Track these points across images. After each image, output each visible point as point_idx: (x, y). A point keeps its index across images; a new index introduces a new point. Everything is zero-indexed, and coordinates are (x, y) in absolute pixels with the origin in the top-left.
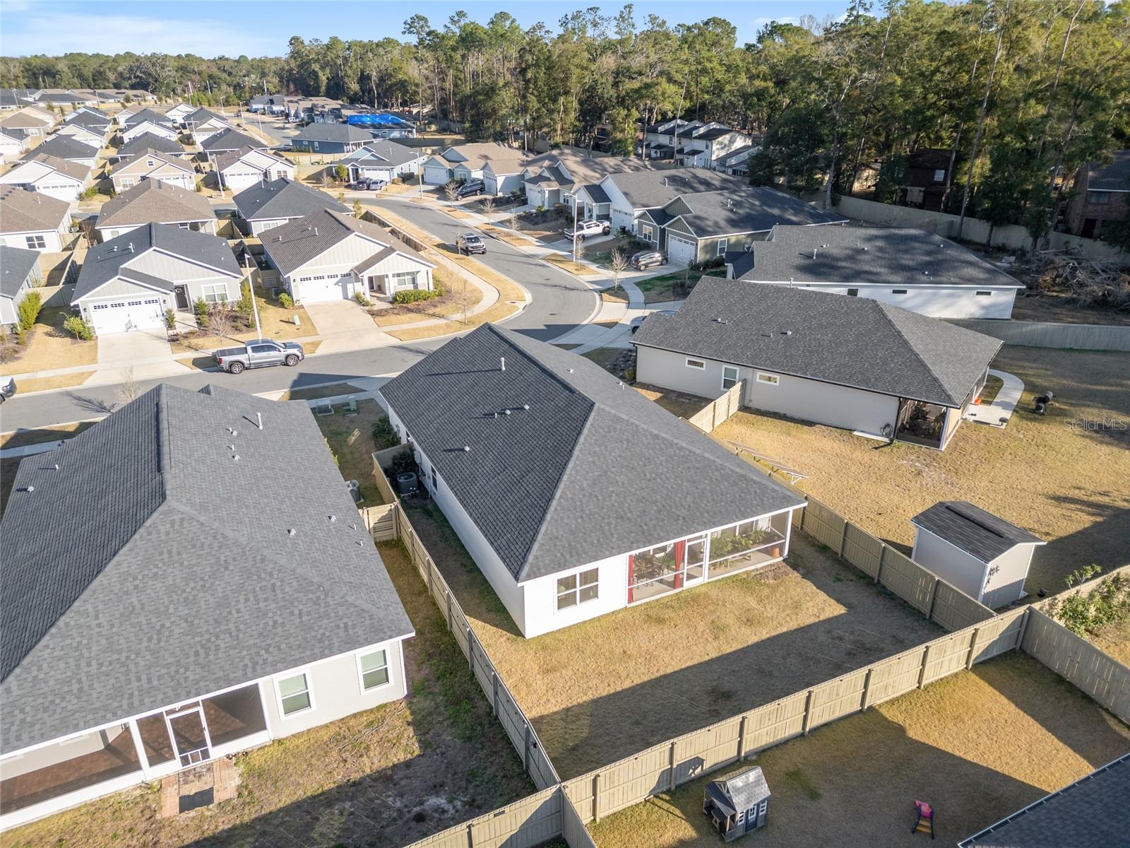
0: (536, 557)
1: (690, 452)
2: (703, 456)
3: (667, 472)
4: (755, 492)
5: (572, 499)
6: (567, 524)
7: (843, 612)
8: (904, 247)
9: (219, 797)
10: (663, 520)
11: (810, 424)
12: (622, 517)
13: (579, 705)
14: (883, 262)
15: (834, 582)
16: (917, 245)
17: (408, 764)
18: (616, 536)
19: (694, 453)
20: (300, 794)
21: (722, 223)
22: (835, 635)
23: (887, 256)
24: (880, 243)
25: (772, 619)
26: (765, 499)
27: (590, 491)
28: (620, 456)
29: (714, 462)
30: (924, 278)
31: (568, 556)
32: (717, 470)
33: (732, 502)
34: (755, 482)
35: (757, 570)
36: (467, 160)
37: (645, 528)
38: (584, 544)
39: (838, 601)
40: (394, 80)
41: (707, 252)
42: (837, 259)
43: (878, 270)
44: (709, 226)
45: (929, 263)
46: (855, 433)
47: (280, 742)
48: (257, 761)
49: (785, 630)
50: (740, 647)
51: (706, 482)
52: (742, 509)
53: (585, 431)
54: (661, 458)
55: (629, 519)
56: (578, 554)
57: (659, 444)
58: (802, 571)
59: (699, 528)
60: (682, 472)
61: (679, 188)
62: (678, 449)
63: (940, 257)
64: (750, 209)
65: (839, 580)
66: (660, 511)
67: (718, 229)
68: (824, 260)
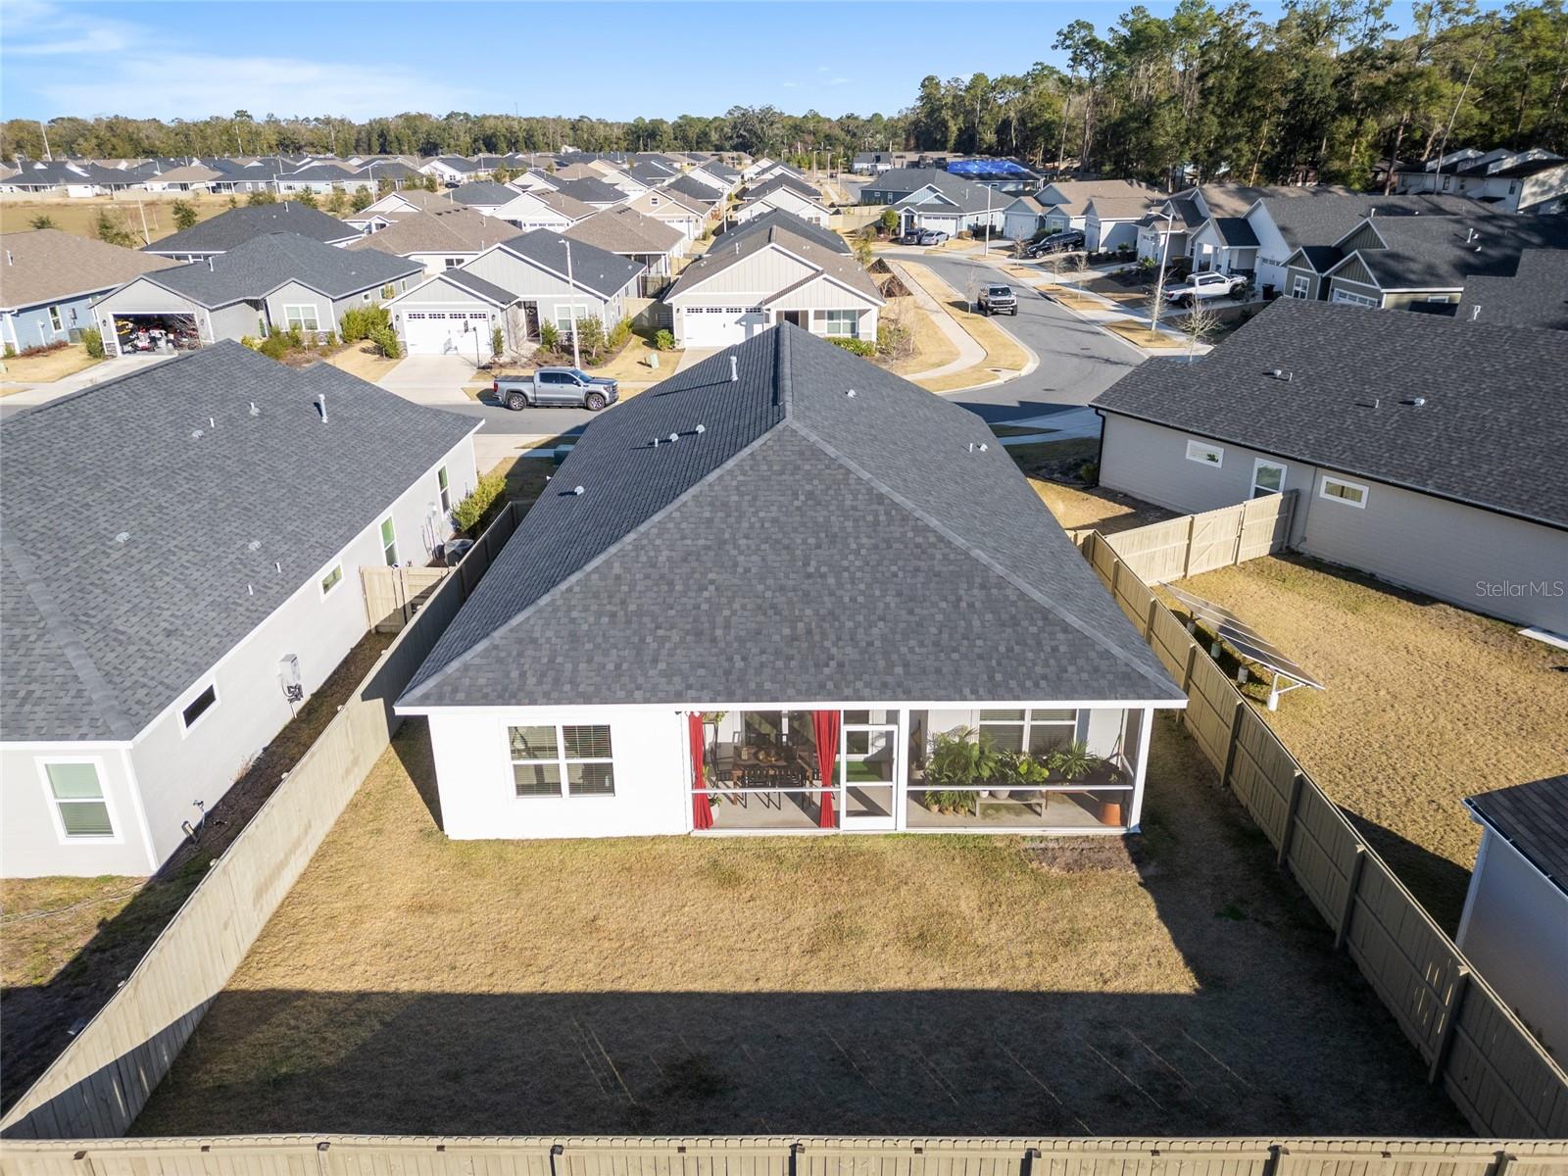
0: (466, 668)
1: (941, 539)
2: (967, 554)
3: (860, 569)
4: (1055, 649)
5: (618, 577)
6: (573, 621)
7: (1184, 989)
10: (790, 658)
11: (1419, 598)
12: (699, 634)
13: (396, 996)
15: (1218, 915)
18: (662, 666)
19: (949, 544)
21: (1444, 269)
22: (1113, 1037)
25: (981, 950)
26: (1071, 669)
27: (666, 570)
28: (775, 521)
29: (987, 568)
31: (531, 681)
32: (983, 587)
33: (980, 657)
34: (1066, 628)
35: (1042, 839)
36: (1068, 202)
37: (739, 664)
38: (583, 666)
39: (1191, 961)
40: (1037, 121)
44: (1413, 272)
46: (1527, 632)
49: (993, 984)
50: (847, 986)
51: (944, 605)
52: (998, 677)
53: (730, 464)
54: (864, 540)
55: (714, 640)
56: (557, 681)
57: (876, 515)
58: (1151, 870)
59: (867, 692)
60: (895, 575)
62: (915, 529)
65: (1234, 913)
66: (795, 638)
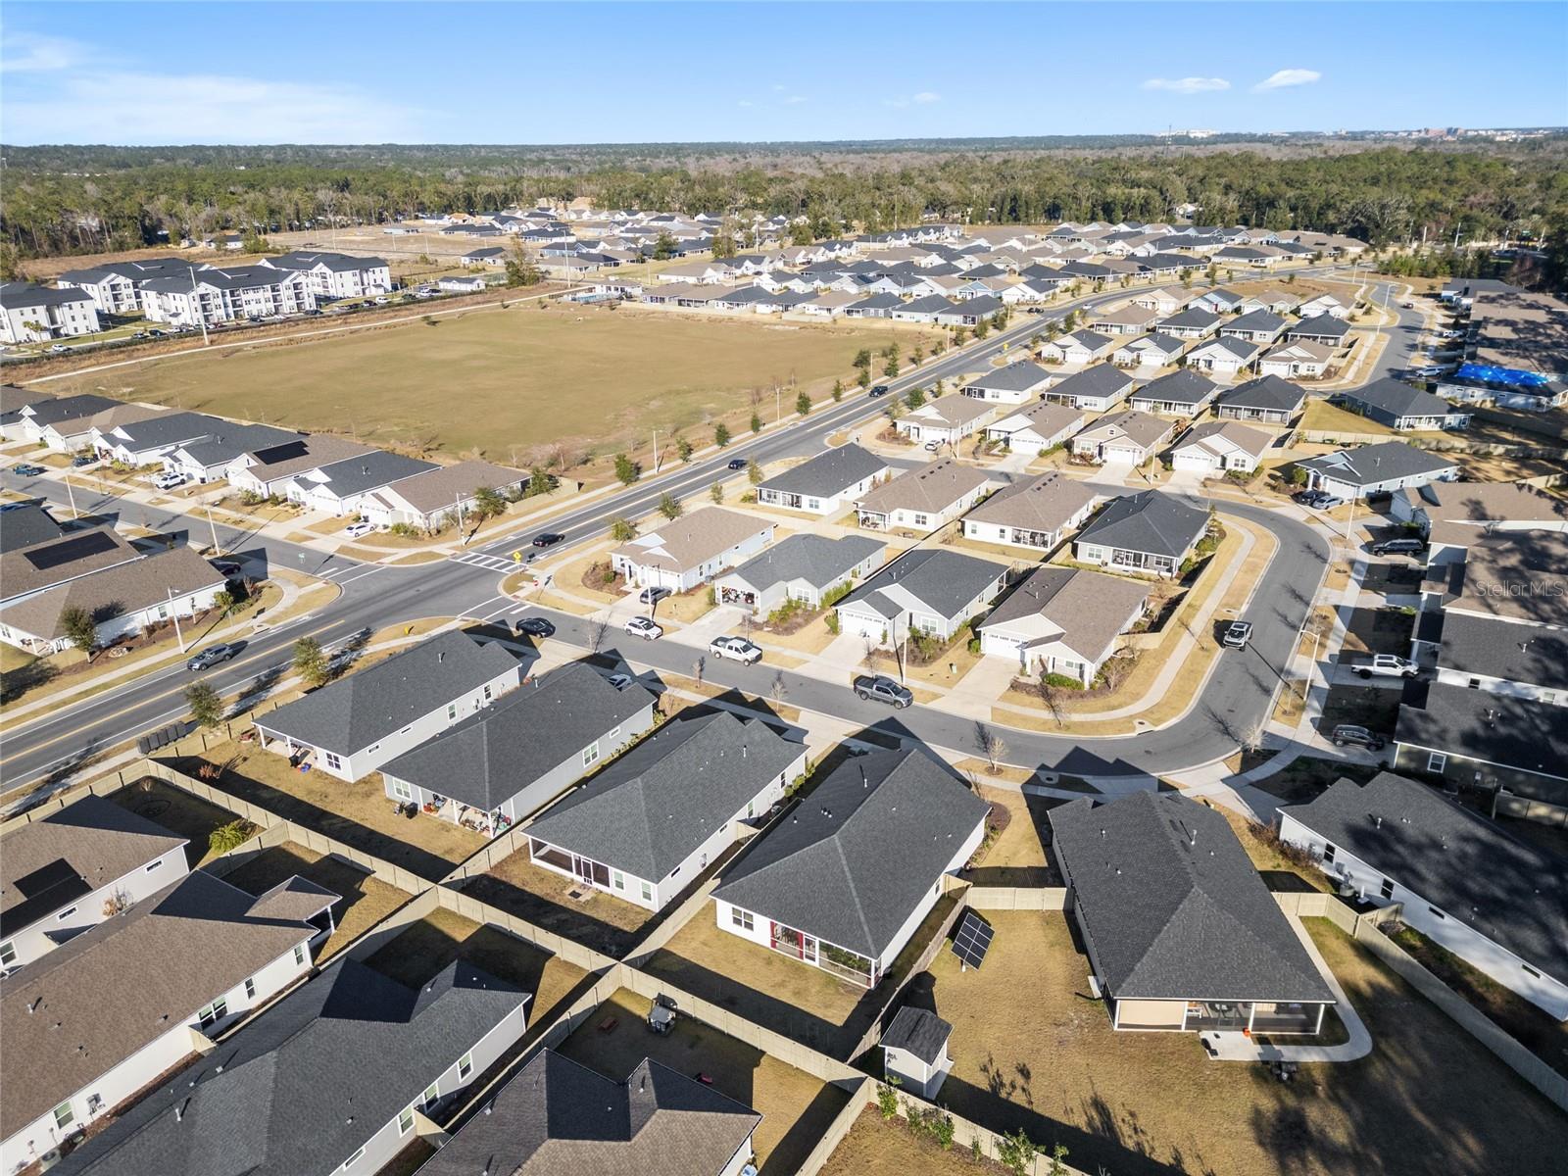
1: (850, 891)
2: (853, 898)
5: (769, 874)
6: (753, 885)
7: (839, 1025)
8: (1492, 867)
9: (580, 899)
10: (795, 914)
14: (1446, 871)
16: (1511, 873)
17: (625, 932)
18: (766, 905)
20: (595, 916)
21: (1453, 735)
22: (814, 1027)
23: (1460, 867)
24: (1470, 849)
25: (809, 1000)
26: (856, 942)
27: (780, 876)
28: (814, 870)
29: (855, 905)
30: (1467, 912)
32: (851, 910)
36: (1436, 504)
37: (783, 911)
39: (848, 1020)
41: (1411, 760)
42: (1401, 840)
43: (1431, 876)
44: (1427, 731)
45: (1496, 901)
46: (1091, 979)
47: (612, 896)
48: (601, 897)
49: (801, 1007)
50: (773, 996)
52: (838, 937)
53: (813, 846)
57: (839, 877)
58: (865, 1000)
59: (807, 930)
61: (1544, 659)
62: (846, 886)
63: (1520, 901)
64: (1523, 731)
66: (798, 908)
67: (1441, 739)
68: (1386, 834)
